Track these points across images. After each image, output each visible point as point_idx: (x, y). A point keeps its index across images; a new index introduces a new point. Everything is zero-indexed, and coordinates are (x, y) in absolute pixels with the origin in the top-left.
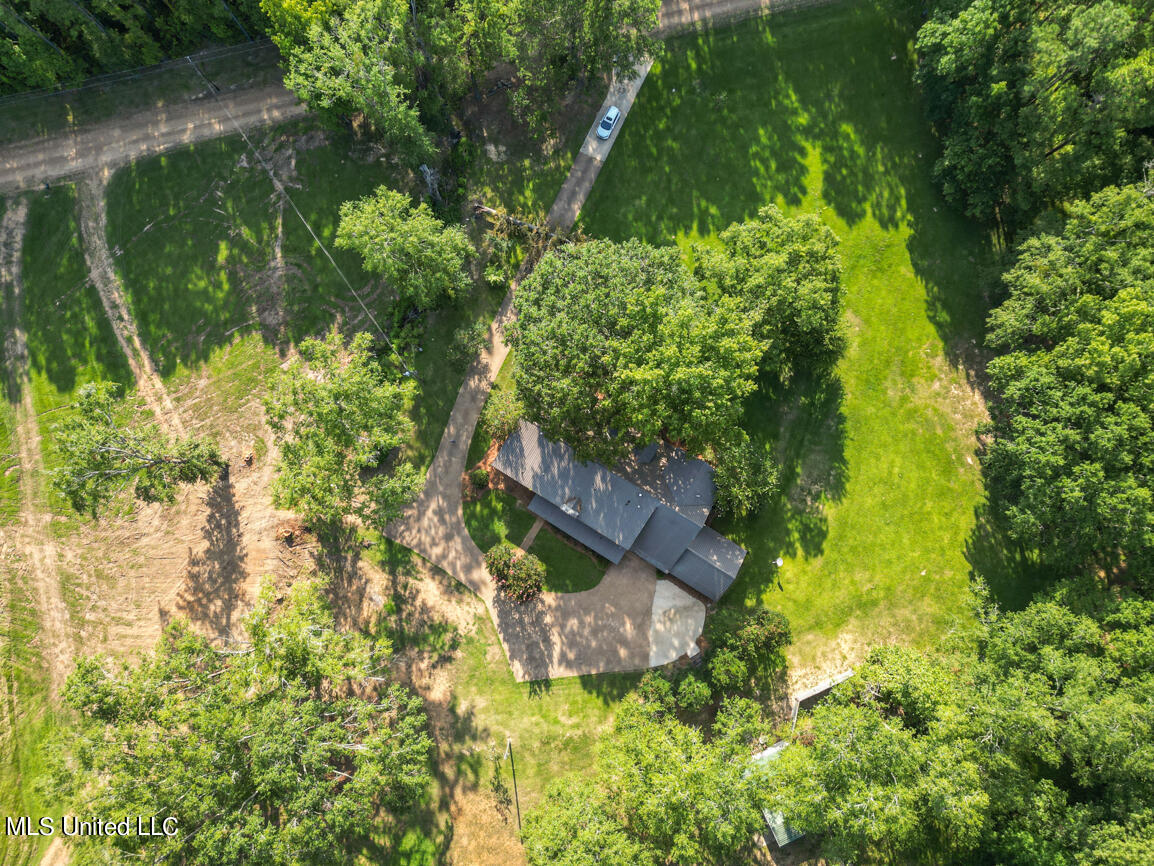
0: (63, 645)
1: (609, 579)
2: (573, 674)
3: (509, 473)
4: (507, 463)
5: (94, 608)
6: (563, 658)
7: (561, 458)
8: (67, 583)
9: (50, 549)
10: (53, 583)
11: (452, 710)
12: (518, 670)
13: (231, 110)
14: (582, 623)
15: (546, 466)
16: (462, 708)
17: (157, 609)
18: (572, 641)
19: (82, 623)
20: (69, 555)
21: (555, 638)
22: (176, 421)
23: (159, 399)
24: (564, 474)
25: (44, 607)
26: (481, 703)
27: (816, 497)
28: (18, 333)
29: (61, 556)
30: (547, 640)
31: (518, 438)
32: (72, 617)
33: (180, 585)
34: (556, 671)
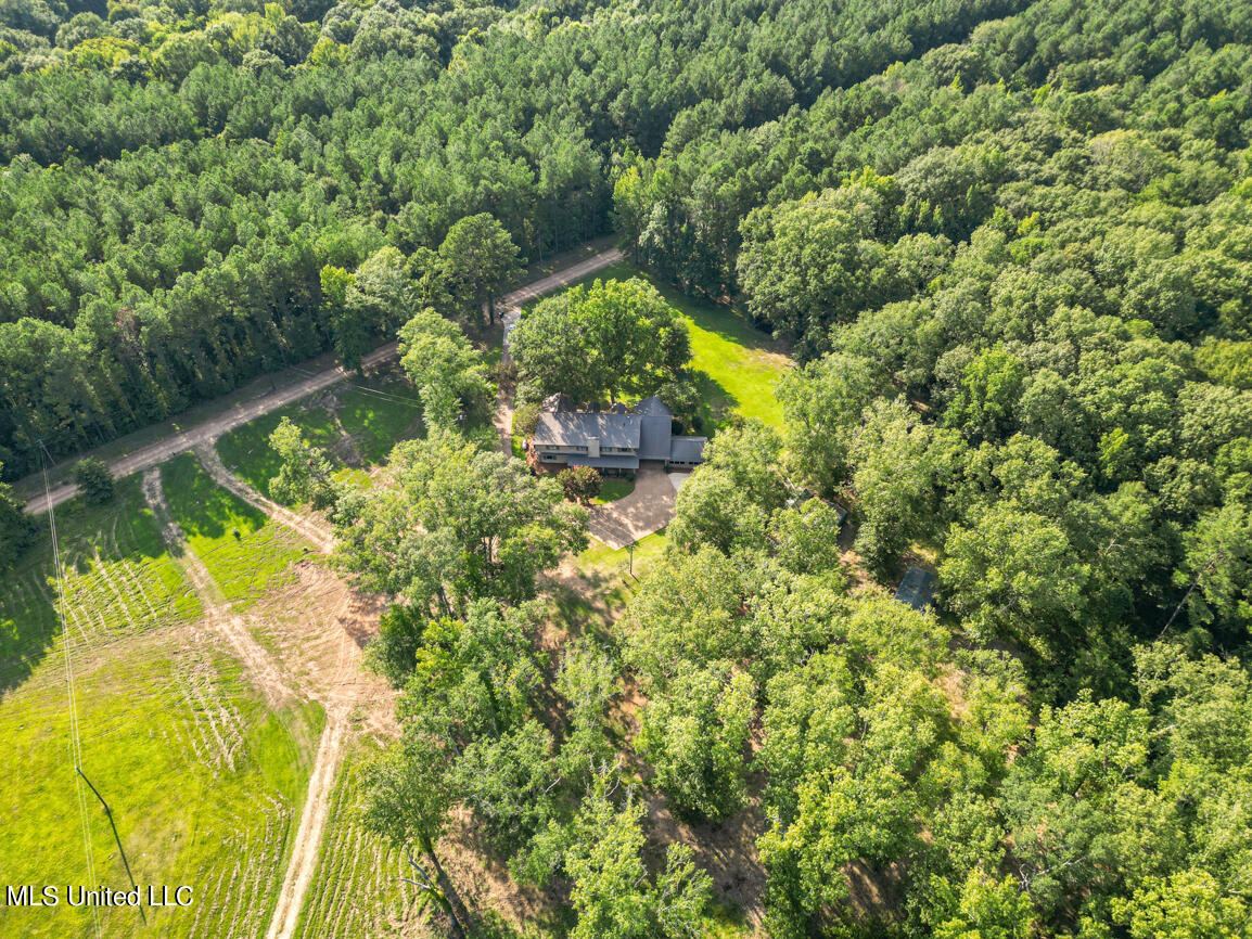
0: (268, 669)
1: (639, 485)
2: (649, 532)
3: (546, 443)
4: (543, 439)
5: (284, 640)
6: (637, 528)
7: (572, 420)
8: (257, 635)
9: (237, 622)
10: (247, 638)
11: (583, 577)
12: (612, 544)
13: (286, 395)
14: (637, 508)
15: (565, 427)
16: (589, 574)
17: (336, 621)
18: (637, 517)
19: (279, 652)
20: (253, 619)
21: (625, 521)
22: (307, 524)
23: (290, 519)
24: (578, 427)
25: (243, 654)
26: (599, 568)
27: (726, 411)
28: (171, 525)
29: (247, 622)
30: (621, 524)
31: (543, 423)
32: (269, 651)
33: (348, 601)
34: (638, 535)
